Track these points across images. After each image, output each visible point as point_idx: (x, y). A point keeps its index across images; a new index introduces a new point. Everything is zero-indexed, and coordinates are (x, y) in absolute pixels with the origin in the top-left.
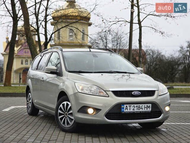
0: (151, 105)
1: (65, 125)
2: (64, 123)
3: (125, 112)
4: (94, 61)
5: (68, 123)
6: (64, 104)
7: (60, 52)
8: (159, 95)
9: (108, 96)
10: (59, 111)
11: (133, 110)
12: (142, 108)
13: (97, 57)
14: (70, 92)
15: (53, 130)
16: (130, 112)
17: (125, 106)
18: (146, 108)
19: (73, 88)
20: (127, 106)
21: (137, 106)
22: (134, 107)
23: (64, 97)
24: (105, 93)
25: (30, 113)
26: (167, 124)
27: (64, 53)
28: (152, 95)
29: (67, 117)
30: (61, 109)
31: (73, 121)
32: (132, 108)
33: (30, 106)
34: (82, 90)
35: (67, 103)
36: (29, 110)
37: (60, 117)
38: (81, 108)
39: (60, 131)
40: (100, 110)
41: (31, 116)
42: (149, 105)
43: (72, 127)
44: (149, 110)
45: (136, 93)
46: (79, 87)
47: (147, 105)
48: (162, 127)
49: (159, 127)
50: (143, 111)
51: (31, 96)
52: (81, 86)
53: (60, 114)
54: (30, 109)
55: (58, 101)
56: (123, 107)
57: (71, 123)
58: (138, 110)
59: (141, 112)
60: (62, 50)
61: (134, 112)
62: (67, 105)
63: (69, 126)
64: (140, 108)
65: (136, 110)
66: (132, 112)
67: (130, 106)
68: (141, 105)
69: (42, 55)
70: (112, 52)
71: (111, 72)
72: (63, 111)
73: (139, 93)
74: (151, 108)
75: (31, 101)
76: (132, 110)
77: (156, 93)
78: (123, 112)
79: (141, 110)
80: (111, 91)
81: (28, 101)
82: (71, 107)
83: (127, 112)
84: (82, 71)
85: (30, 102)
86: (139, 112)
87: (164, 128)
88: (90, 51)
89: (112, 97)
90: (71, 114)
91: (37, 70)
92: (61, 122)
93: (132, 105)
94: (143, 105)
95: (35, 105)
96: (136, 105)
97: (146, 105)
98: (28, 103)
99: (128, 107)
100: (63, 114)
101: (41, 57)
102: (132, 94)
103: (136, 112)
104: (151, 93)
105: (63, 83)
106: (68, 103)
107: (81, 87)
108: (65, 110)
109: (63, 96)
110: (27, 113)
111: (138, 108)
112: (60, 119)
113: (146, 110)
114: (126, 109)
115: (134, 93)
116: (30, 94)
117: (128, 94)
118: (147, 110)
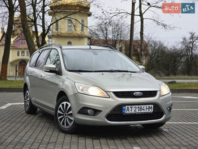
0: (152, 106)
1: (65, 126)
2: (63, 124)
3: (126, 113)
4: (94, 59)
5: (67, 124)
6: (64, 104)
7: (59, 50)
8: (161, 95)
9: (108, 97)
10: (59, 112)
11: (135, 111)
12: (144, 109)
13: (98, 55)
14: (70, 93)
15: (52, 131)
16: (131, 113)
17: (127, 107)
18: (147, 109)
19: (73, 87)
20: (128, 107)
21: (139, 107)
22: (135, 108)
23: (64, 97)
24: (106, 94)
25: (28, 111)
26: (169, 124)
27: (64, 51)
28: (154, 96)
29: (66, 118)
30: (60, 110)
31: (73, 122)
32: (133, 109)
33: (28, 104)
34: (82, 90)
35: (66, 103)
36: (27, 109)
37: (59, 118)
38: (81, 109)
39: (59, 132)
40: (101, 111)
41: (29, 115)
42: (150, 106)
43: (72, 128)
44: (151, 111)
45: (138, 93)
46: (79, 88)
47: (149, 106)
48: (164, 127)
49: (162, 128)
50: (145, 112)
51: (28, 94)
52: (81, 86)
53: (60, 115)
54: (28, 107)
55: (58, 102)
56: (124, 108)
57: (71, 124)
58: (140, 112)
59: (142, 113)
60: (61, 48)
61: (136, 113)
62: (67, 105)
63: (68, 127)
64: (142, 109)
65: (137, 111)
66: (133, 113)
67: (131, 107)
68: (142, 106)
69: (40, 52)
70: (113, 49)
71: (112, 71)
72: (62, 112)
73: (141, 94)
74: (152, 109)
75: (29, 99)
76: (133, 112)
77: (158, 93)
78: (125, 113)
79: (143, 111)
80: (113, 92)
81: (25, 99)
82: (70, 108)
83: (128, 113)
84: (82, 70)
85: (28, 101)
86: (141, 113)
87: (166, 129)
88: (90, 48)
89: (113, 98)
90: (71, 115)
91: (35, 67)
92: (61, 122)
93: (134, 106)
94: (145, 106)
95: (33, 103)
96: (137, 106)
97: (147, 106)
98: (26, 101)
99: (130, 109)
100: (62, 115)
101: (40, 53)
102: (133, 95)
103: (138, 113)
104: (153, 94)
105: (62, 83)
106: (68, 103)
107: (81, 88)
108: (64, 111)
109: (62, 96)
110: (24, 112)
111: (139, 109)
112: (59, 119)
113: (147, 111)
114: (127, 110)
115: (136, 94)
116: (27, 91)
117: (130, 94)
118: (149, 111)
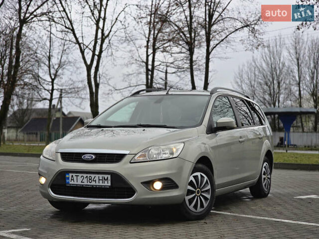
0: (109, 176)
9: (55, 160)
11: (82, 182)
12: (95, 181)
17: (71, 175)
18: (101, 181)
20: (72, 176)
21: (87, 177)
22: (82, 177)
24: (55, 156)
28: (115, 161)
32: (80, 179)
42: (106, 176)
47: (103, 176)
50: (96, 186)
56: (67, 176)
58: (89, 184)
59: (93, 186)
61: (83, 185)
64: (92, 179)
65: (86, 183)
66: (79, 185)
67: (77, 176)
68: (93, 176)
74: (109, 182)
78: (68, 184)
79: (93, 183)
80: (61, 153)
83: (73, 184)
93: (80, 175)
94: (97, 176)
96: (85, 175)
99: (75, 178)
102: (81, 158)
113: (101, 184)
114: (72, 180)
115: (84, 157)
